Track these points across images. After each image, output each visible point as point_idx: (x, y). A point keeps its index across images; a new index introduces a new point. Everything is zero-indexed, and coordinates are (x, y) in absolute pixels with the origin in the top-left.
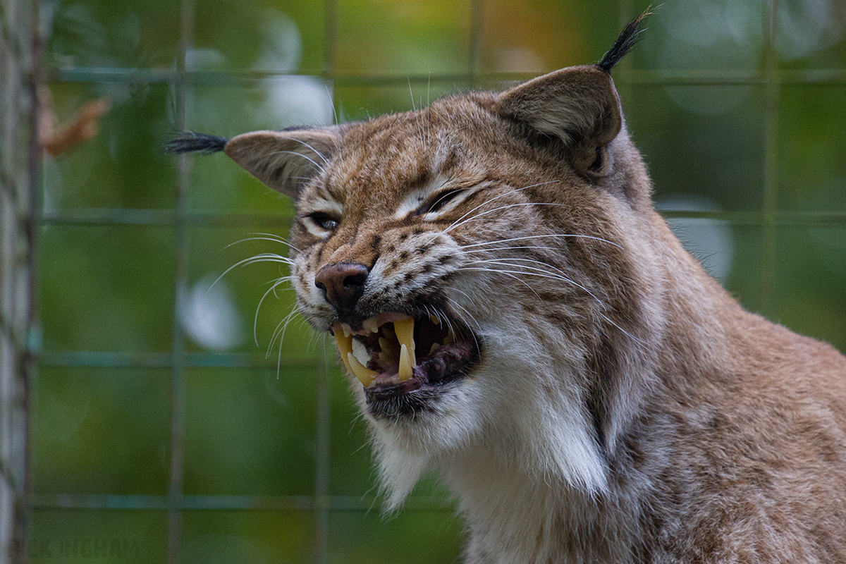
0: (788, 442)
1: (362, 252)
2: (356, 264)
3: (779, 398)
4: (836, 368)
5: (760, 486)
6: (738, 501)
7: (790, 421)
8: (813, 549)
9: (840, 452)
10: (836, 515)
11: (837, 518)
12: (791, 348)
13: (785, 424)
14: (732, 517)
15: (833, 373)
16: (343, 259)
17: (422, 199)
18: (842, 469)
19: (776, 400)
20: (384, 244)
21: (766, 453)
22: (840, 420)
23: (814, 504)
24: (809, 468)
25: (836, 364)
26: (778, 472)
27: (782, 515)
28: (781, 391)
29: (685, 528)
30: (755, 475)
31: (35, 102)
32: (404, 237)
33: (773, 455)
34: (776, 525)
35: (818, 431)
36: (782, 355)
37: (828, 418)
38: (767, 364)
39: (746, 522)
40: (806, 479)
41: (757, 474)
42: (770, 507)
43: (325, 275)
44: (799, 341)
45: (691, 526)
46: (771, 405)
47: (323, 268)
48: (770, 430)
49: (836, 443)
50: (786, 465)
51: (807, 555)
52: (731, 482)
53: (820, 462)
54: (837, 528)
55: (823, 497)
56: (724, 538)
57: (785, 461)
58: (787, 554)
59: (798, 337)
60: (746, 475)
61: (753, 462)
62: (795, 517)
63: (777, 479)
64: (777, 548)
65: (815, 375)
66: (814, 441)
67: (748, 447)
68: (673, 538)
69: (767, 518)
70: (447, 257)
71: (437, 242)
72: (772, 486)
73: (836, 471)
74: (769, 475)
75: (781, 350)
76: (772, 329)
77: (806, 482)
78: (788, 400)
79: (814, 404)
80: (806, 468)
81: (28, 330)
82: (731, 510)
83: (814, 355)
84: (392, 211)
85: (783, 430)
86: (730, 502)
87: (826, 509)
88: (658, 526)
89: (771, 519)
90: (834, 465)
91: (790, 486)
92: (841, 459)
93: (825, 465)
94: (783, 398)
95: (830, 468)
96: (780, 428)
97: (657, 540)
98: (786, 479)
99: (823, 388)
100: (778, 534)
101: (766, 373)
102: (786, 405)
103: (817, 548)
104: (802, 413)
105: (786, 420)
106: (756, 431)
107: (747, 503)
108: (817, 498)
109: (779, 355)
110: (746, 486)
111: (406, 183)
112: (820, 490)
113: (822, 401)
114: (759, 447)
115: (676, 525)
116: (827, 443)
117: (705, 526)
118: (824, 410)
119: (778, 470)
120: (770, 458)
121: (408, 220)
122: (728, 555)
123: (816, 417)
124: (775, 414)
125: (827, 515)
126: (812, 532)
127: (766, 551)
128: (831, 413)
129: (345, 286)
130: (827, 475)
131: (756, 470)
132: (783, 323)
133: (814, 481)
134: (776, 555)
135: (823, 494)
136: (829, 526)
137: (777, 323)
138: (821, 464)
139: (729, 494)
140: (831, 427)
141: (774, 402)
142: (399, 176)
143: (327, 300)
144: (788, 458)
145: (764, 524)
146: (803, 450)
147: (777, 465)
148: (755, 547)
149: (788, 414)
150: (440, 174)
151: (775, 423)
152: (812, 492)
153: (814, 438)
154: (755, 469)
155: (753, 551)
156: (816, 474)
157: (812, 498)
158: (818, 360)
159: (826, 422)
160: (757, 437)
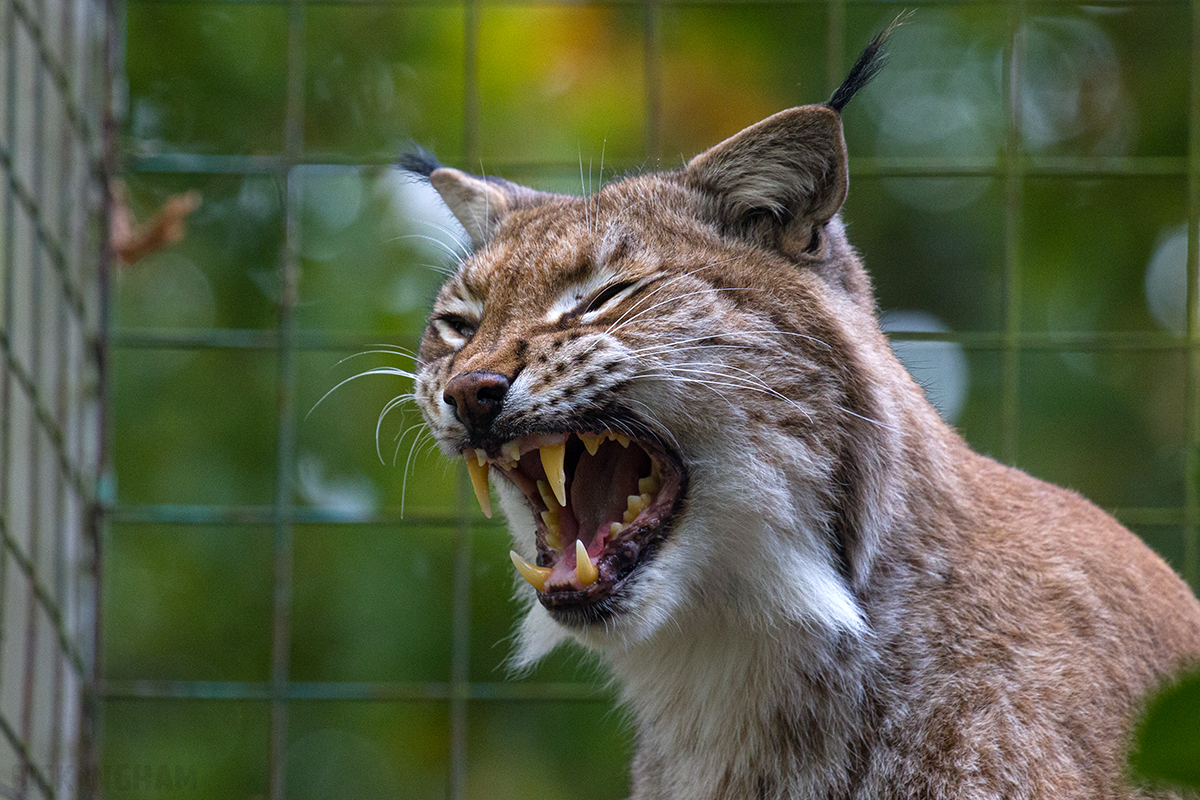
0: (1032, 611)
1: (504, 359)
2: (494, 374)
3: (1020, 555)
4: (1089, 521)
5: (1000, 664)
6: (977, 685)
7: (1034, 584)
8: (1066, 746)
9: (1097, 626)
10: (1094, 703)
11: (1094, 707)
12: (1032, 494)
13: (1027, 587)
14: (971, 706)
15: (1086, 527)
16: (479, 367)
17: (581, 298)
18: (1099, 646)
19: (1016, 558)
20: (533, 352)
21: (1006, 623)
22: (1096, 585)
23: (1066, 690)
24: (1060, 645)
25: (1089, 517)
26: (1022, 649)
27: (1028, 702)
28: (1022, 547)
29: (916, 716)
30: (994, 651)
31: (107, 197)
32: (558, 344)
33: (1014, 627)
34: (1022, 715)
35: (1070, 599)
36: (1021, 504)
37: (1083, 583)
38: (1003, 513)
39: (986, 713)
40: (1056, 658)
41: (997, 650)
42: (1014, 692)
43: (455, 387)
44: (1041, 488)
45: (923, 714)
46: (1009, 563)
47: (454, 378)
48: (1010, 596)
49: (1092, 614)
50: (1031, 639)
51: (1059, 754)
52: (968, 658)
53: (1073, 637)
54: (1095, 718)
55: (1077, 681)
56: (964, 732)
57: (1029, 635)
58: (1035, 752)
59: (1040, 483)
60: (984, 651)
61: (991, 634)
62: (1044, 705)
63: (1021, 657)
64: (1023, 745)
65: (1063, 529)
66: (1065, 611)
67: (983, 616)
68: (899, 730)
69: (1011, 707)
70: (614, 364)
71: (600, 347)
72: (1016, 666)
73: (1093, 649)
74: (1011, 652)
75: (1021, 498)
76: (1007, 472)
77: (1056, 661)
78: (1030, 558)
79: (1065, 565)
80: (1056, 644)
81: (99, 478)
82: (969, 696)
83: (1062, 505)
84: (543, 311)
85: (1027, 596)
86: (968, 686)
87: (1080, 695)
88: (880, 715)
89: (1015, 708)
90: (1091, 641)
91: (1038, 666)
92: (1098, 634)
93: (1078, 641)
94: (1025, 556)
95: (1085, 645)
96: (1023, 592)
97: (877, 733)
98: (1031, 657)
99: (1073, 545)
100: (1024, 726)
101: (1001, 524)
102: (1029, 564)
103: (1070, 745)
104: (1050, 576)
105: (1030, 584)
106: (993, 595)
107: (988, 688)
108: (1069, 682)
109: (1018, 503)
110: (985, 665)
111: (561, 275)
112: (1073, 672)
113: (1073, 561)
114: (996, 616)
115: (904, 711)
116: (1082, 614)
117: (940, 716)
118: (1076, 572)
119: (1022, 646)
120: (1010, 630)
121: (562, 324)
122: (967, 754)
123: (1067, 580)
124: (1015, 575)
125: (1082, 703)
126: (1064, 724)
127: (1010, 748)
128: (1085, 576)
129: (479, 399)
130: (1081, 654)
131: (996, 645)
132: (1019, 467)
133: (1065, 661)
134: (1022, 753)
135: (1077, 678)
136: (1085, 717)
137: (1011, 466)
138: (1073, 640)
139: (966, 676)
140: (1085, 594)
141: (1014, 560)
142: (553, 267)
143: (458, 418)
144: (1034, 631)
145: (1007, 715)
146: (1052, 622)
147: (1020, 639)
148: (998, 742)
149: (1032, 575)
150: (606, 266)
151: (1015, 587)
152: (1064, 675)
153: (1065, 607)
154: (994, 644)
155: (995, 747)
156: (1069, 652)
157: (1064, 682)
158: (1065, 512)
159: (1080, 588)
160: (993, 602)
